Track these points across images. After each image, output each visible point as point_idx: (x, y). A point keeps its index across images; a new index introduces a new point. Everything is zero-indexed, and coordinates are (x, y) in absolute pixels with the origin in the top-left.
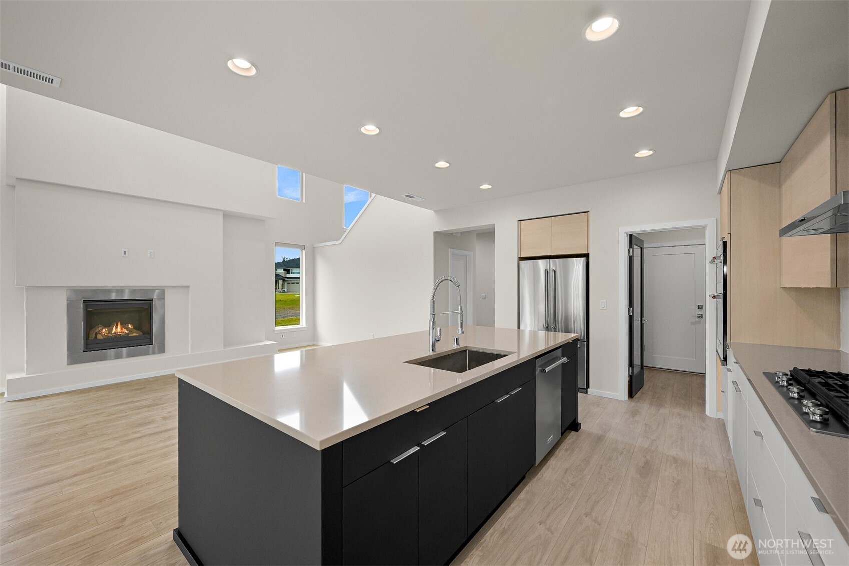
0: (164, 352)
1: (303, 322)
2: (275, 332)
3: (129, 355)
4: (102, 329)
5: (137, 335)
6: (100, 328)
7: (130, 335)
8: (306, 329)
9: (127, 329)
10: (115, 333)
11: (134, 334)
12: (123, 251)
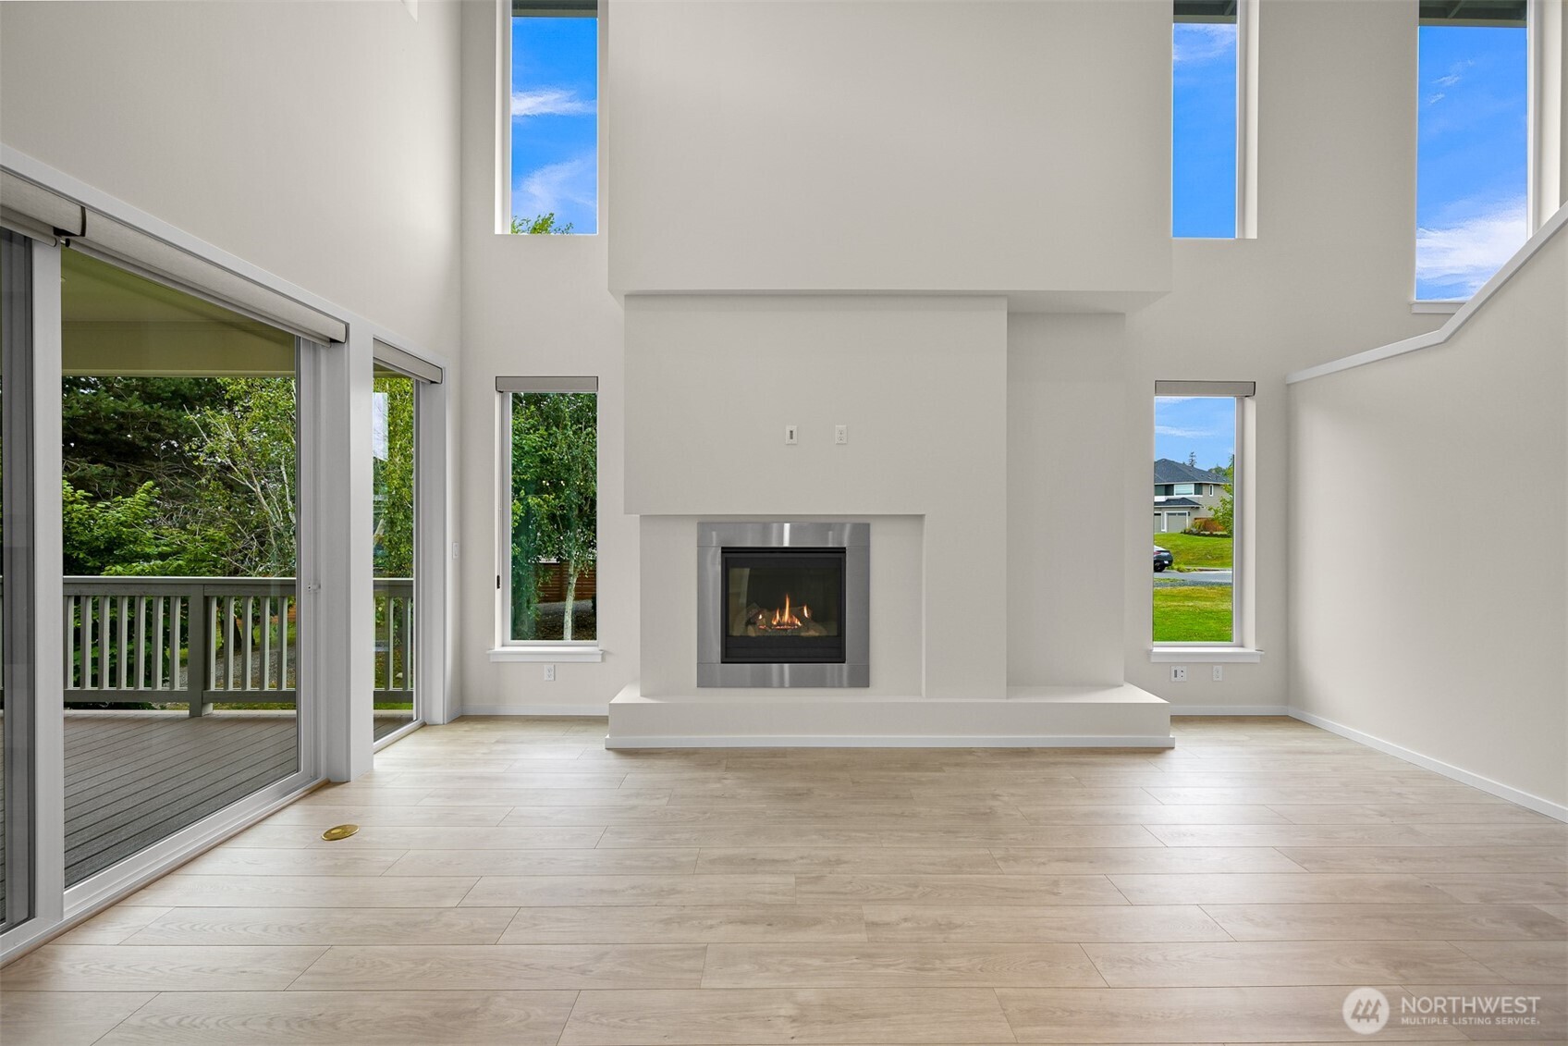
0: (868, 686)
1: (1249, 640)
2: (1153, 660)
3: (797, 683)
4: (758, 614)
5: (817, 634)
6: (754, 611)
7: (803, 634)
8: (1257, 660)
9: (801, 618)
10: (779, 624)
11: (812, 633)
12: (788, 430)
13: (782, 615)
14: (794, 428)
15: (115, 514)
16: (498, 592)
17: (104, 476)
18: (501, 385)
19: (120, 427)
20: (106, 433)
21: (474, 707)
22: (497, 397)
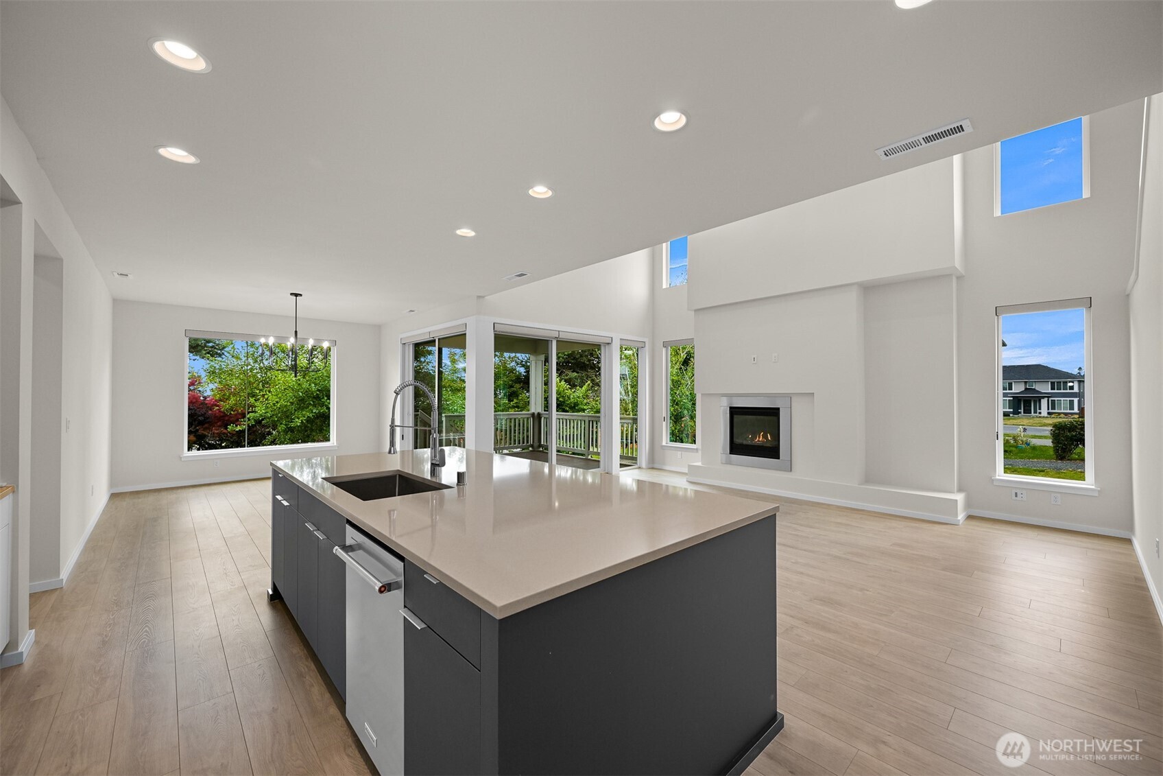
0: (791, 471)
2: (995, 483)
7: (767, 445)
8: (1096, 494)
12: (753, 357)
13: (759, 438)
14: (755, 356)
15: (577, 394)
16: (664, 423)
17: (575, 378)
18: (665, 345)
19: (581, 356)
20: (577, 359)
21: (656, 466)
22: (664, 350)
